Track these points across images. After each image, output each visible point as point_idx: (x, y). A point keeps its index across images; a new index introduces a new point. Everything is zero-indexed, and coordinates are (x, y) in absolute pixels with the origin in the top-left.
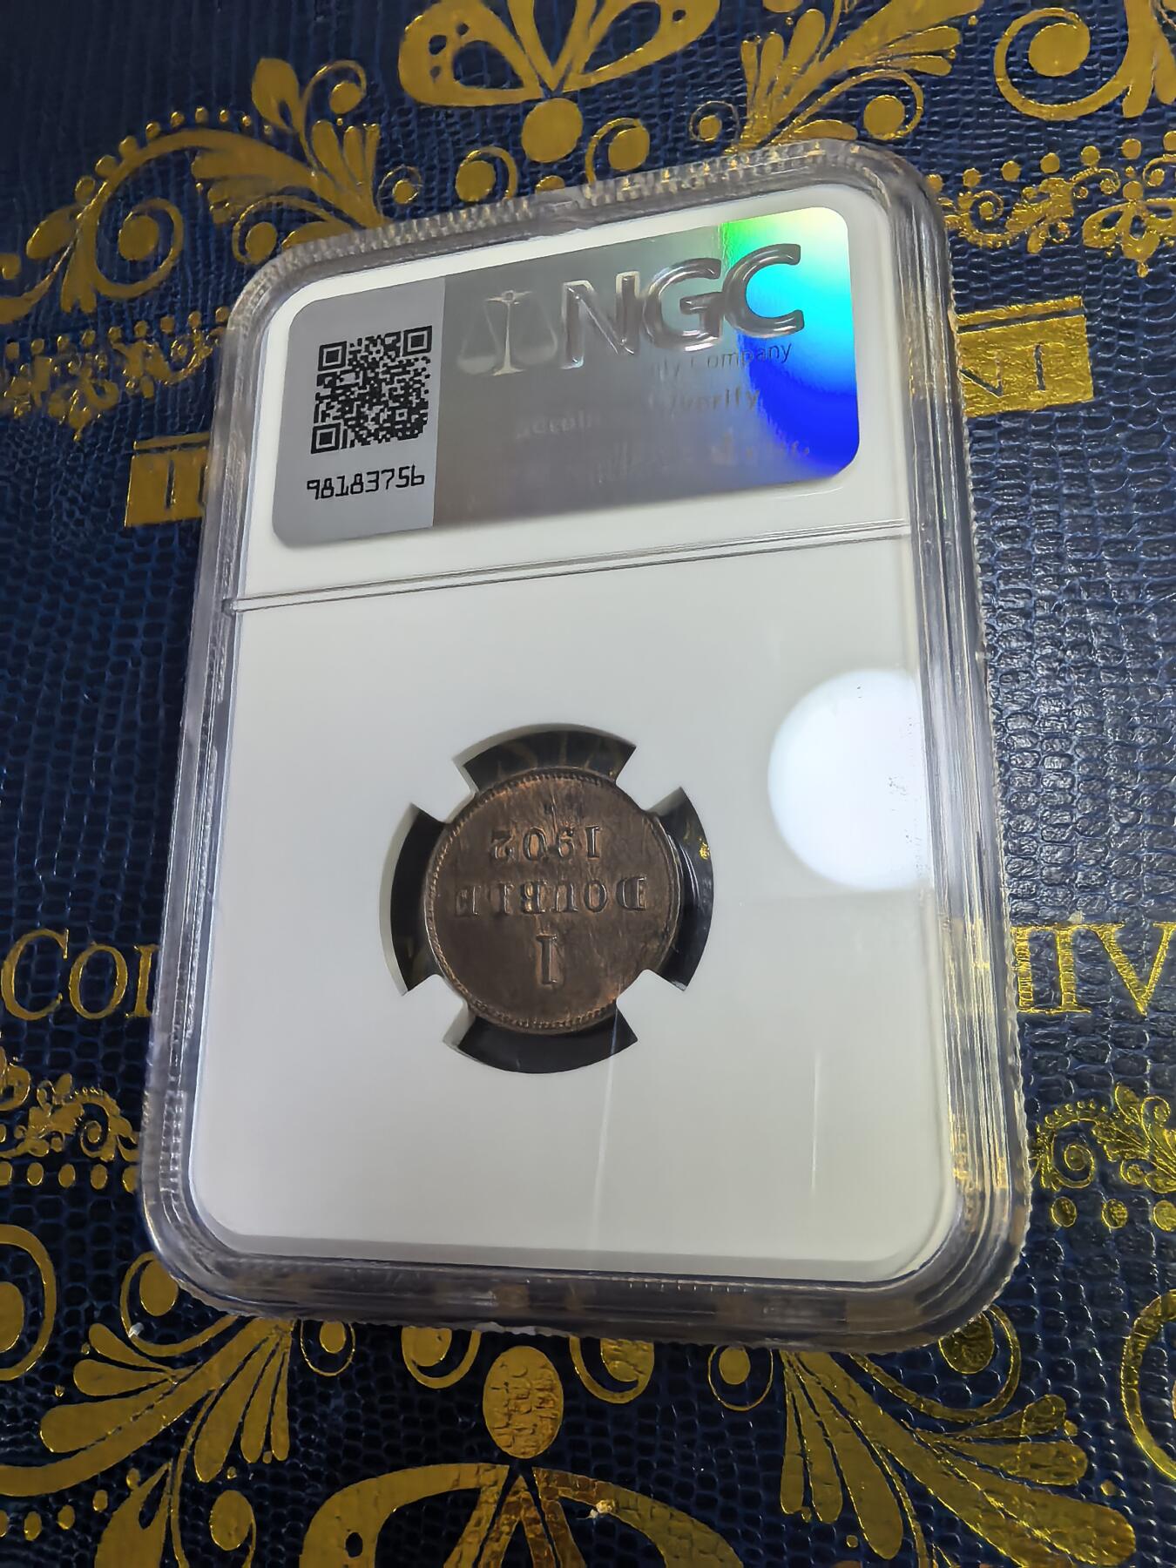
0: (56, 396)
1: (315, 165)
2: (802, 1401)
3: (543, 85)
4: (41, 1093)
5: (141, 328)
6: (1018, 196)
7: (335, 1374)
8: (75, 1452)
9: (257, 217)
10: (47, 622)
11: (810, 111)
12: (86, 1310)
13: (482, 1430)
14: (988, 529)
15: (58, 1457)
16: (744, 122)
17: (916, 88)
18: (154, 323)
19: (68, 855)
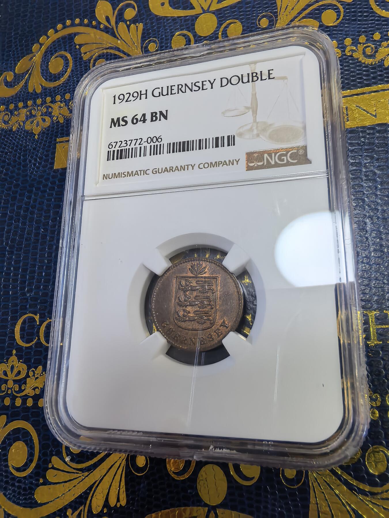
0: (28, 123)
1: (120, 38)
2: (315, 484)
3: (202, 8)
4: (31, 374)
5: (58, 98)
6: (380, 45)
7: (142, 474)
8: (48, 503)
9: (100, 57)
10: (28, 204)
11: (301, 16)
12: (50, 451)
13: (197, 495)
14: (374, 166)
15: (41, 505)
16: (277, 20)
17: (341, 7)
18: (63, 96)
19: (38, 287)
